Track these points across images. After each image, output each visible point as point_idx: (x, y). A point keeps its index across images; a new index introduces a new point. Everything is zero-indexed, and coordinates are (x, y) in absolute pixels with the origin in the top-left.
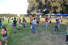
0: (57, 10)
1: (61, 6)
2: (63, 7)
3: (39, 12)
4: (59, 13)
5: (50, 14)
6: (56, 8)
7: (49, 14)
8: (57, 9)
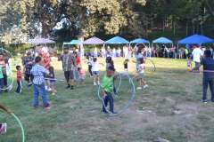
0: (107, 24)
1: (121, 10)
2: (129, 12)
3: (37, 32)
4: (118, 35)
5: (82, 39)
6: (103, 15)
7: (80, 42)
8: (109, 20)
